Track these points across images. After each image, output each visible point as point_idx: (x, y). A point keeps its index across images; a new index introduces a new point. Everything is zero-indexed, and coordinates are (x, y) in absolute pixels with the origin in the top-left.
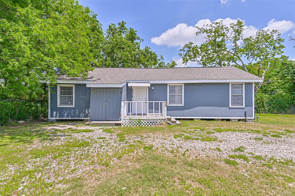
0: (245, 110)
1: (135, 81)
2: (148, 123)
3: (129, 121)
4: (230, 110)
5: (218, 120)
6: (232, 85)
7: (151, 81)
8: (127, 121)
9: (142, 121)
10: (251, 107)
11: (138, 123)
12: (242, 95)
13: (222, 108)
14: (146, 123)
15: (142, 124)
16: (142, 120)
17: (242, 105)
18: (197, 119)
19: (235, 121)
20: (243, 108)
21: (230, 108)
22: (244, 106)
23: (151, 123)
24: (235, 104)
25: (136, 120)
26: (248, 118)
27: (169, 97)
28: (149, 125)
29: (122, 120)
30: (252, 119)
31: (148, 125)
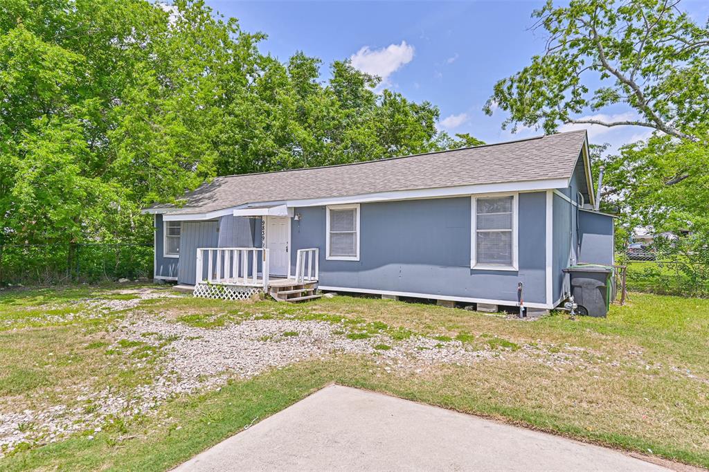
0: (519, 279)
1: (257, 205)
2: (234, 293)
3: (205, 288)
4: (473, 275)
5: (445, 303)
6: (478, 201)
7: (288, 202)
8: (203, 287)
9: (225, 289)
10: (543, 272)
11: (218, 292)
12: (510, 233)
13: (451, 270)
14: (232, 293)
15: (224, 296)
16: (226, 286)
17: (511, 264)
18: (387, 296)
19: (488, 310)
20: (515, 273)
21: (473, 272)
22: (515, 267)
23: (239, 293)
24: (488, 260)
25: (217, 285)
26: (526, 304)
27: (331, 237)
28: (236, 299)
29: (197, 285)
30: (545, 310)
31: (234, 299)
